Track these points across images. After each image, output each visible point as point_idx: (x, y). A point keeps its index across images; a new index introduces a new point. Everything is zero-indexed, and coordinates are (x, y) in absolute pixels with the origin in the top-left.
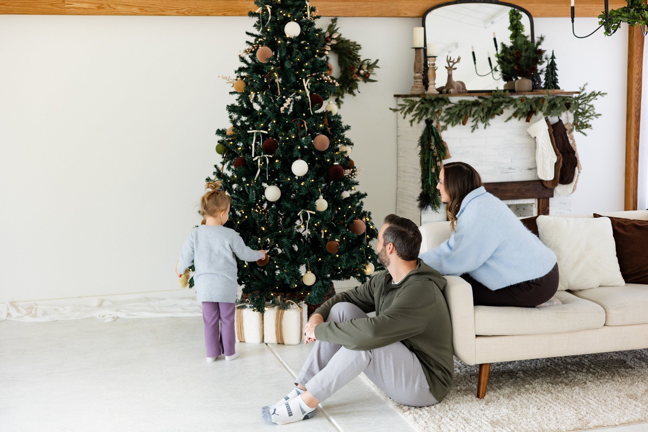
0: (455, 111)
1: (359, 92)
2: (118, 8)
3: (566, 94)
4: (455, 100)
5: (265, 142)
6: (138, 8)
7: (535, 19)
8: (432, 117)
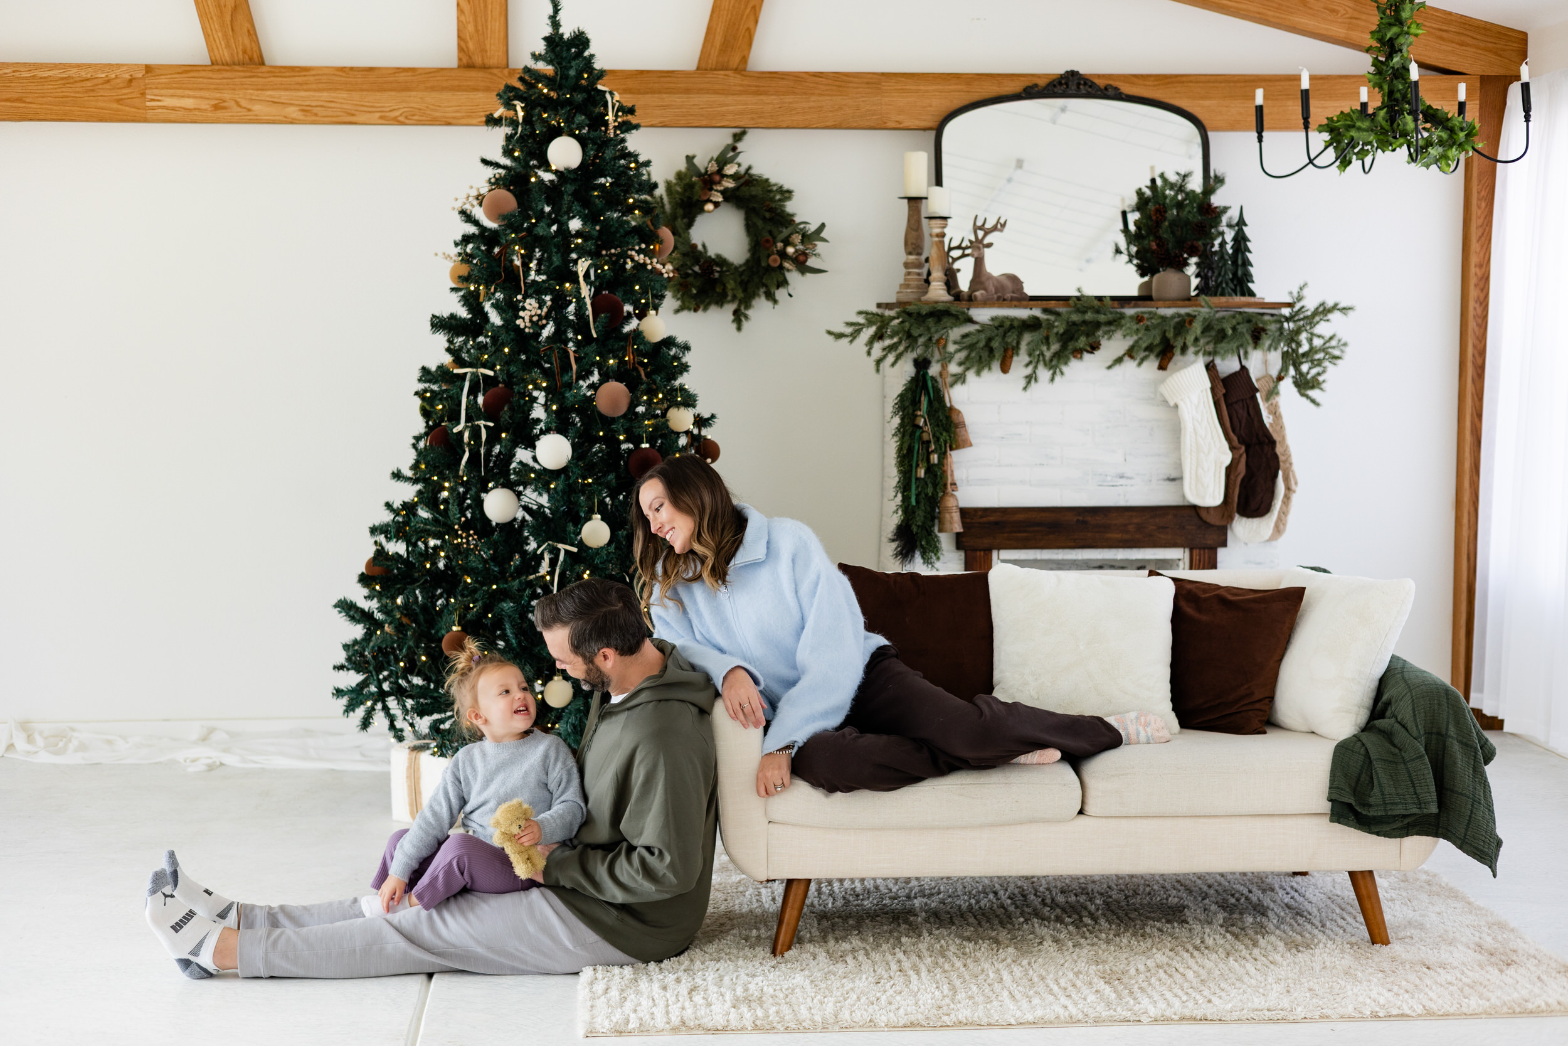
0: (975, 341)
1: (790, 296)
2: (257, 108)
3: (1263, 308)
4: (983, 315)
5: (489, 393)
6: (297, 108)
7: (1211, 134)
8: (925, 352)
